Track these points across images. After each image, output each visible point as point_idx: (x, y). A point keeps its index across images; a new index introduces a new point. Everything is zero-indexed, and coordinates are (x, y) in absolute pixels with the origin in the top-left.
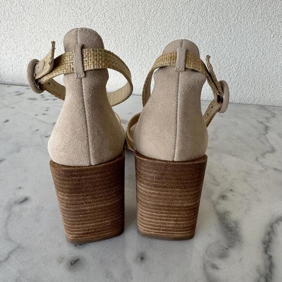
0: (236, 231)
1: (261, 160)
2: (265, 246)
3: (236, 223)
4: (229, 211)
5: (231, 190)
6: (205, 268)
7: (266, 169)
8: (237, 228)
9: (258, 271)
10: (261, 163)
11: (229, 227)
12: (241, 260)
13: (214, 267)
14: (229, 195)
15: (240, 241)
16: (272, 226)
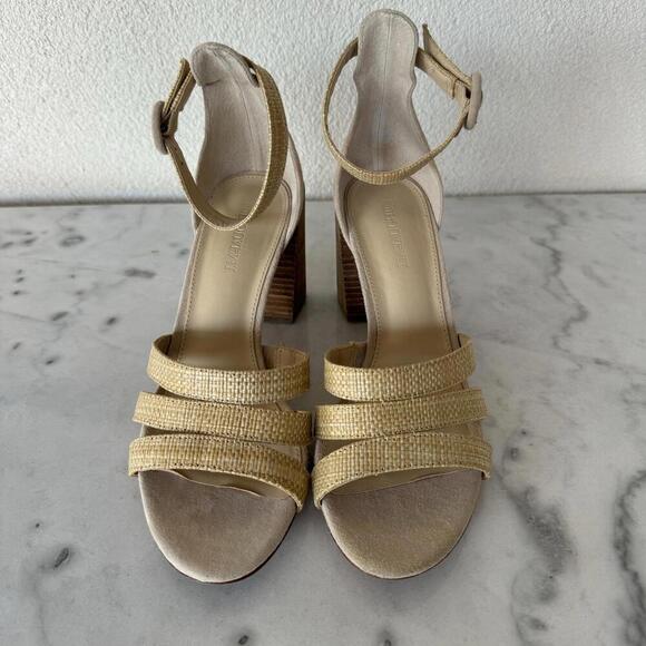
0: (557, 530)
1: (564, 343)
2: (620, 553)
3: (554, 512)
4: (532, 488)
5: (524, 433)
6: (520, 633)
7: (581, 366)
8: (559, 523)
9: (620, 612)
10: (567, 351)
11: (543, 525)
12: (583, 597)
13: (538, 625)
14: (523, 444)
15: (571, 552)
16: (622, 504)
